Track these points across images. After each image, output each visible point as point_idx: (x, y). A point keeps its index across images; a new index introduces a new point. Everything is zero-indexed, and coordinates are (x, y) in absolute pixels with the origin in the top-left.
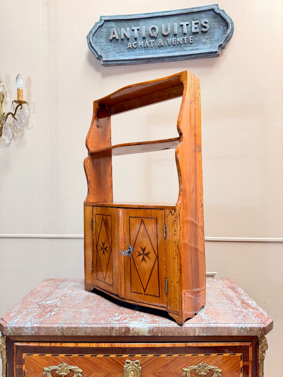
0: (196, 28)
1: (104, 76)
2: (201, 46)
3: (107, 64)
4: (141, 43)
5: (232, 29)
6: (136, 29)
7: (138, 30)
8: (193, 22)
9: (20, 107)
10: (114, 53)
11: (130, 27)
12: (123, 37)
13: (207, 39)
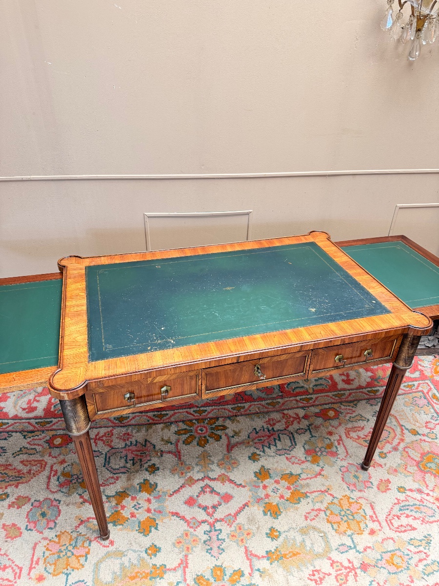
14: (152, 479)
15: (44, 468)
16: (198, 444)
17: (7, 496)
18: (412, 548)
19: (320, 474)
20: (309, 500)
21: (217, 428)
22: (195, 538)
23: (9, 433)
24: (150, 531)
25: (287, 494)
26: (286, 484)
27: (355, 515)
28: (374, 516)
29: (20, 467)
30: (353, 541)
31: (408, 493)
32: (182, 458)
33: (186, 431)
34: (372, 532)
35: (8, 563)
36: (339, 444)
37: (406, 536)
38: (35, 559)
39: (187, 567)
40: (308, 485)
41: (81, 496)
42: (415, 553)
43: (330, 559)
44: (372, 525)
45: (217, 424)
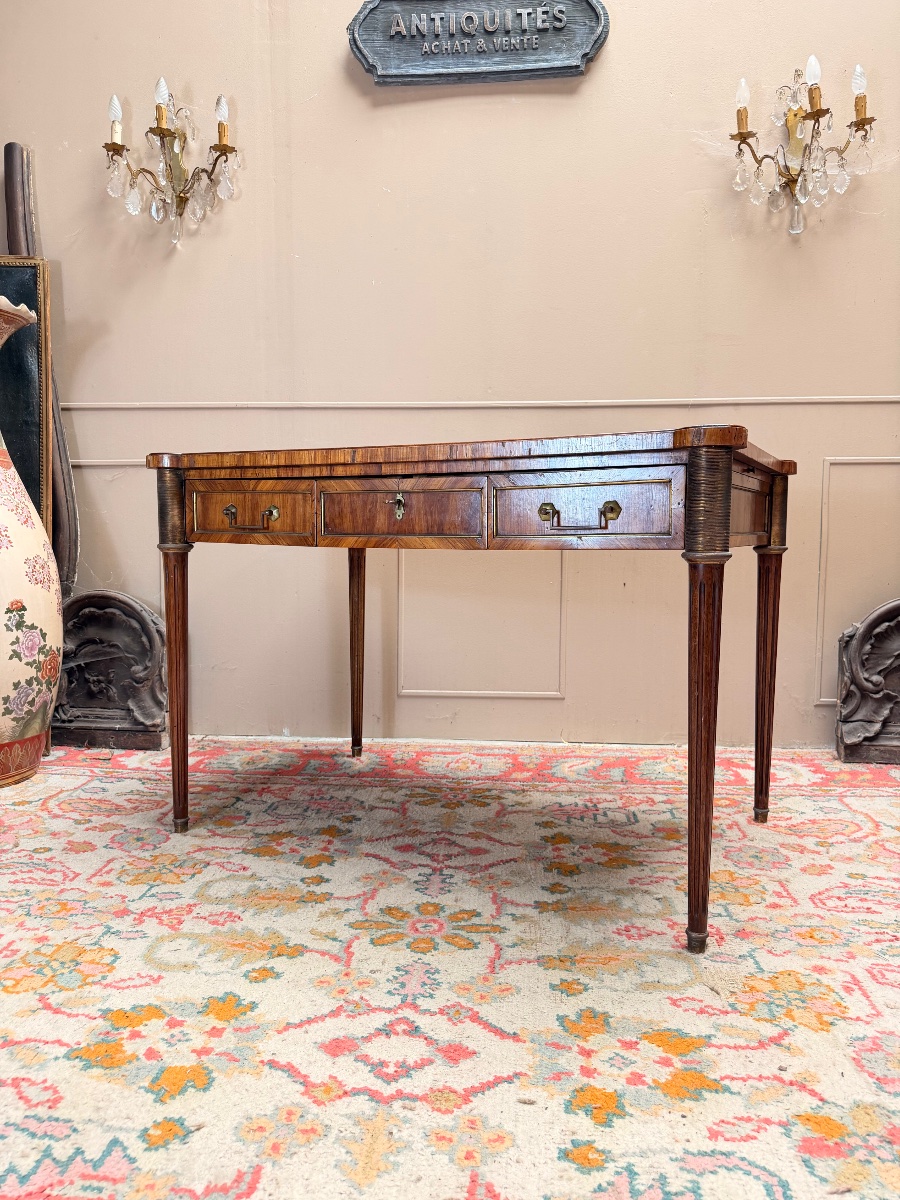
0: (544, 21)
1: (377, 104)
2: (553, 55)
3: (385, 81)
4: (446, 44)
5: (606, 26)
6: (437, 17)
7: (442, 19)
8: (540, 10)
9: (224, 158)
10: (397, 62)
11: (428, 15)
12: (414, 32)
13: (563, 42)
14: (344, 826)
15: (161, 808)
16: (442, 806)
17: (90, 821)
18: (863, 929)
19: (678, 849)
20: (645, 868)
21: (487, 797)
22: (397, 876)
23: (120, 779)
24: (320, 865)
25: (604, 859)
26: (601, 851)
27: (741, 890)
28: (785, 894)
29: (125, 804)
30: (726, 910)
31: (871, 880)
32: (409, 814)
33: (425, 795)
34: (775, 906)
35: (58, 867)
36: (730, 827)
37: (851, 916)
38: (106, 869)
39: (372, 898)
40: (647, 856)
41: (209, 831)
42: (869, 933)
43: (671, 921)
44: (776, 900)
45: (487, 793)
